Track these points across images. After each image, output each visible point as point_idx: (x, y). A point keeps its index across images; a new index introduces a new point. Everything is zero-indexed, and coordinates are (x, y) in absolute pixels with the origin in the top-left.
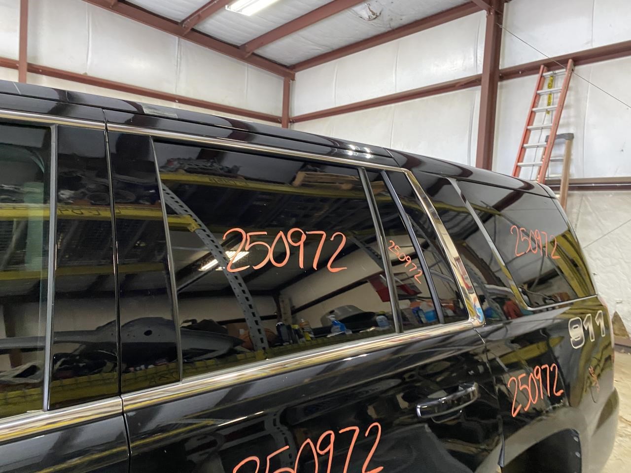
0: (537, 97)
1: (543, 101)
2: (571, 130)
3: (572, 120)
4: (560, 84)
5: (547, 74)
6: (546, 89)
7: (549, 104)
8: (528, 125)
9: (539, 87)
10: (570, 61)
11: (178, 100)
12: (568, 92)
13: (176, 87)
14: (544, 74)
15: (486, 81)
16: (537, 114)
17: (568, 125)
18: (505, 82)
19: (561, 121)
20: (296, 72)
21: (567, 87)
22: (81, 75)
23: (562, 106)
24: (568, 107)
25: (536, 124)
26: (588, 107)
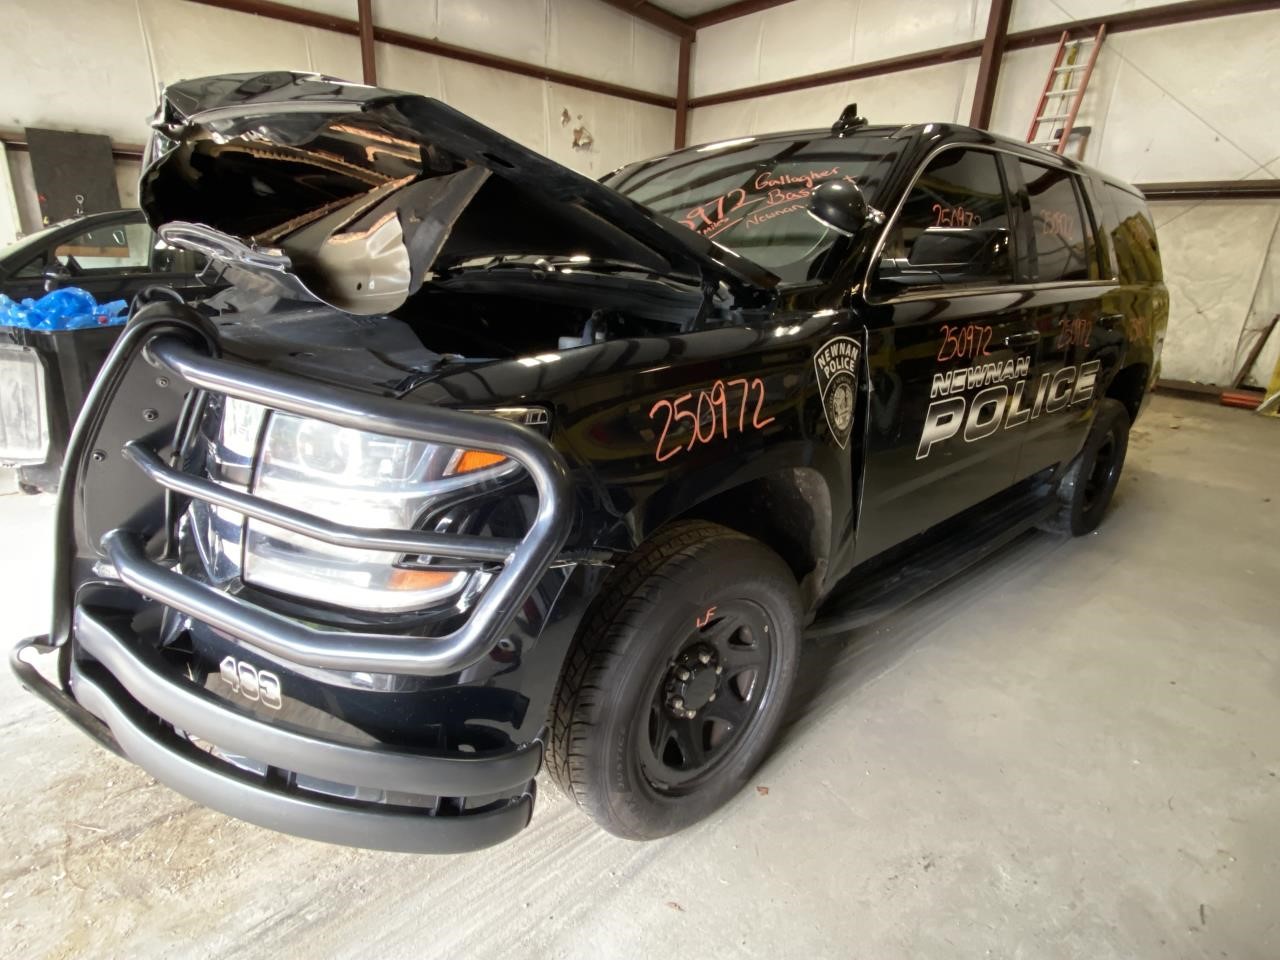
0: (1054, 75)
1: (1060, 80)
2: (1089, 123)
3: (1092, 108)
4: (1084, 59)
5: (1070, 44)
6: (1064, 66)
7: (1066, 87)
8: (1038, 115)
9: (1058, 63)
10: (1103, 27)
11: (549, 76)
12: (1094, 71)
13: (546, 56)
14: (1067, 44)
15: (988, 50)
16: (1050, 100)
17: (1086, 115)
18: (1010, 54)
19: (1080, 111)
20: (698, 28)
21: (1093, 64)
22: (429, 40)
23: (1084, 90)
24: (1092, 90)
25: (1047, 114)
26: (1116, 91)
